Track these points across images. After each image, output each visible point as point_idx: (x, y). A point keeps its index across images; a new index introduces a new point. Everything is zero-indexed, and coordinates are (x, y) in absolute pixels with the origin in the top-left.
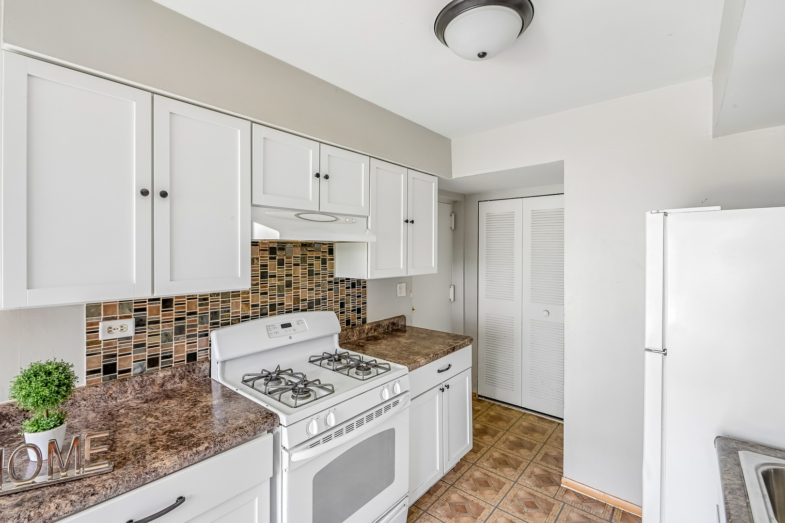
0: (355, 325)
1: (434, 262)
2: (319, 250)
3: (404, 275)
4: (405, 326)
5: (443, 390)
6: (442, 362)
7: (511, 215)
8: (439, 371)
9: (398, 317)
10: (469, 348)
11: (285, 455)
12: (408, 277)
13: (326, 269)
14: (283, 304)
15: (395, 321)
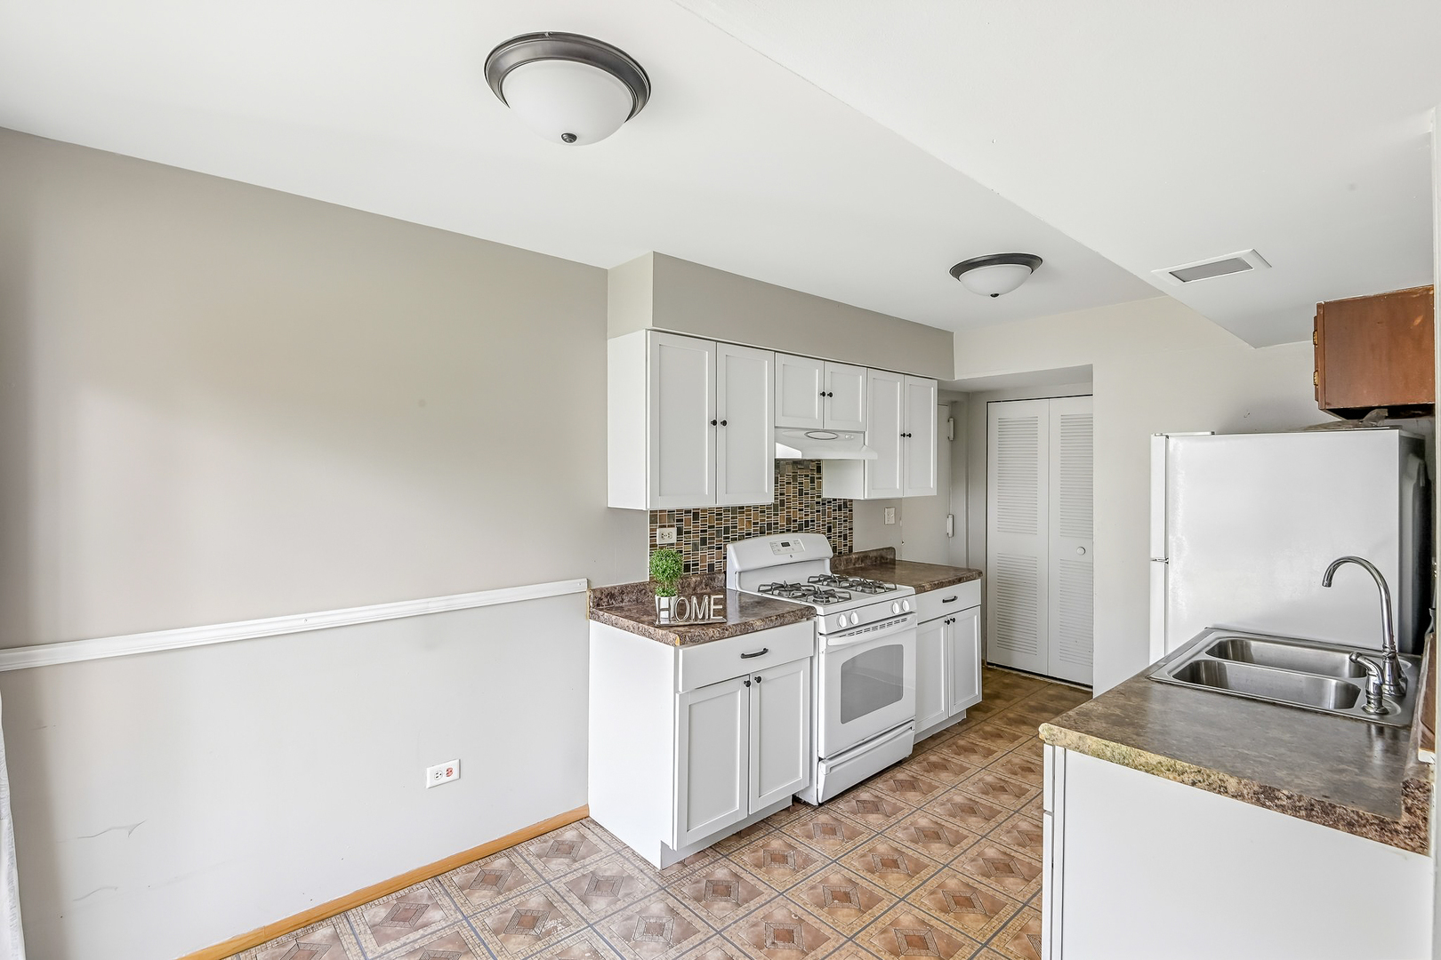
0: (841, 553)
1: (932, 483)
2: (807, 468)
3: (901, 496)
4: (894, 560)
5: (948, 622)
6: (947, 592)
7: (1033, 421)
8: (944, 601)
9: (886, 549)
10: (978, 582)
11: (822, 640)
12: (905, 498)
13: (814, 489)
14: (777, 524)
15: (884, 554)
